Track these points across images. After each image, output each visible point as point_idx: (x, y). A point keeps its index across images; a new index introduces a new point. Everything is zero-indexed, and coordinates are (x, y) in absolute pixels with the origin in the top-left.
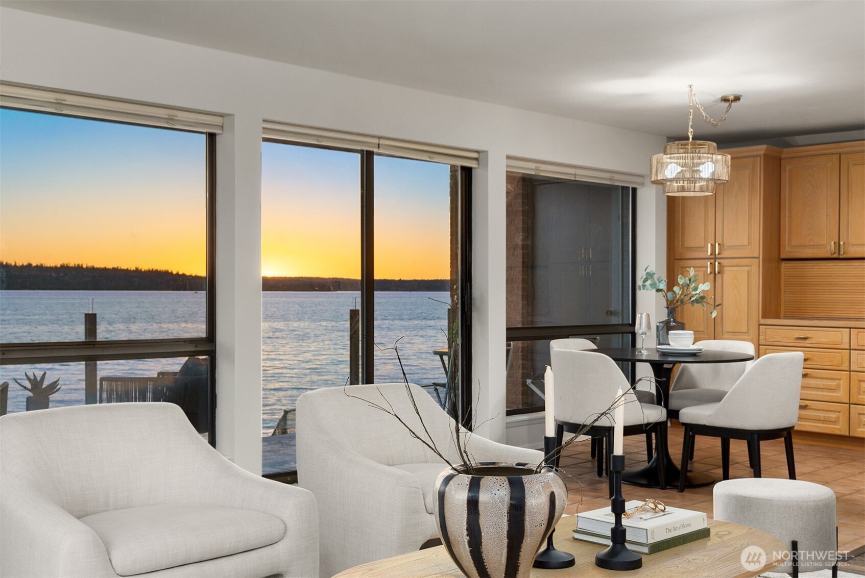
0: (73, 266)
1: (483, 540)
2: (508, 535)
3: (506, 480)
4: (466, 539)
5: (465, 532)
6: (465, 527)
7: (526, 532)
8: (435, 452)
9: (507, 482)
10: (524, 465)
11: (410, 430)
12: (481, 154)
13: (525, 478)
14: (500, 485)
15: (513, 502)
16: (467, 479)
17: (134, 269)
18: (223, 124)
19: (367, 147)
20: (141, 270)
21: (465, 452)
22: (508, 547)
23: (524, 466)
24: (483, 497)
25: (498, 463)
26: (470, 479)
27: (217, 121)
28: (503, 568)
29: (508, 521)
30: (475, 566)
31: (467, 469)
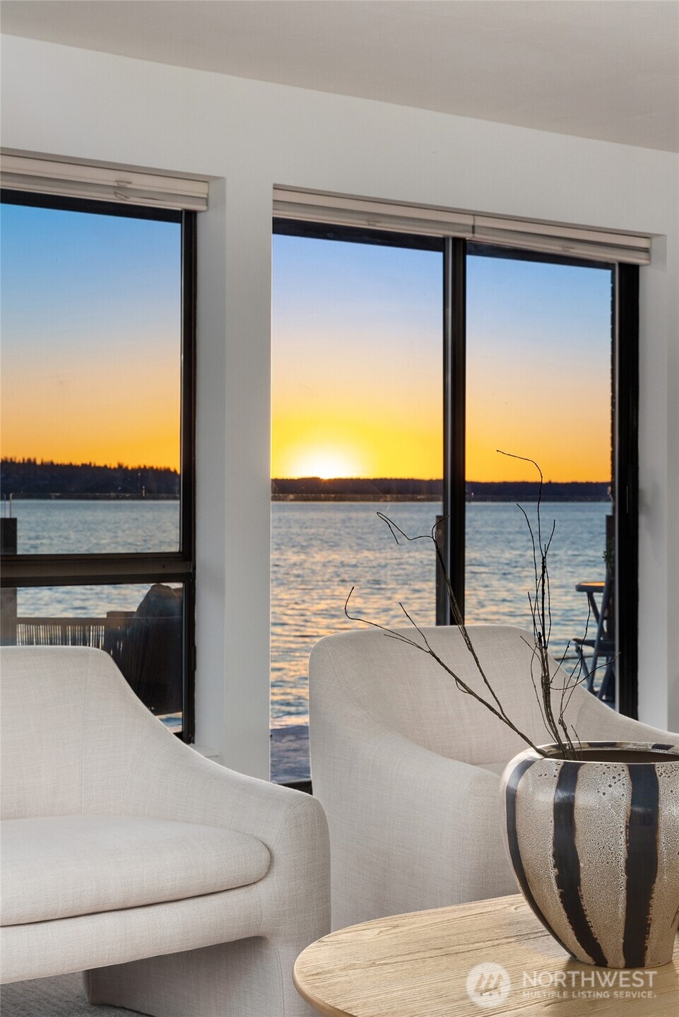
0: (21, 461)
1: (582, 876)
2: (626, 868)
3: (626, 769)
4: (553, 873)
5: (551, 861)
6: (551, 852)
7: (659, 863)
8: (501, 718)
9: (627, 772)
10: (667, 747)
11: (457, 679)
12: (655, 240)
13: (660, 767)
14: (614, 778)
15: (639, 809)
16: (556, 767)
17: (116, 466)
18: (208, 194)
19: (454, 231)
20: (127, 468)
21: (562, 723)
22: (627, 889)
23: (667, 749)
24: (584, 799)
25: (621, 743)
26: (560, 766)
27: (198, 189)
28: (621, 927)
29: (627, 842)
30: (570, 922)
31: (561, 751)
